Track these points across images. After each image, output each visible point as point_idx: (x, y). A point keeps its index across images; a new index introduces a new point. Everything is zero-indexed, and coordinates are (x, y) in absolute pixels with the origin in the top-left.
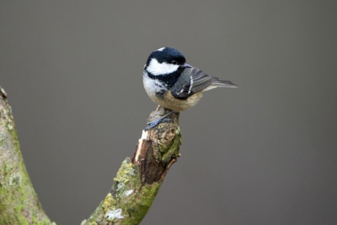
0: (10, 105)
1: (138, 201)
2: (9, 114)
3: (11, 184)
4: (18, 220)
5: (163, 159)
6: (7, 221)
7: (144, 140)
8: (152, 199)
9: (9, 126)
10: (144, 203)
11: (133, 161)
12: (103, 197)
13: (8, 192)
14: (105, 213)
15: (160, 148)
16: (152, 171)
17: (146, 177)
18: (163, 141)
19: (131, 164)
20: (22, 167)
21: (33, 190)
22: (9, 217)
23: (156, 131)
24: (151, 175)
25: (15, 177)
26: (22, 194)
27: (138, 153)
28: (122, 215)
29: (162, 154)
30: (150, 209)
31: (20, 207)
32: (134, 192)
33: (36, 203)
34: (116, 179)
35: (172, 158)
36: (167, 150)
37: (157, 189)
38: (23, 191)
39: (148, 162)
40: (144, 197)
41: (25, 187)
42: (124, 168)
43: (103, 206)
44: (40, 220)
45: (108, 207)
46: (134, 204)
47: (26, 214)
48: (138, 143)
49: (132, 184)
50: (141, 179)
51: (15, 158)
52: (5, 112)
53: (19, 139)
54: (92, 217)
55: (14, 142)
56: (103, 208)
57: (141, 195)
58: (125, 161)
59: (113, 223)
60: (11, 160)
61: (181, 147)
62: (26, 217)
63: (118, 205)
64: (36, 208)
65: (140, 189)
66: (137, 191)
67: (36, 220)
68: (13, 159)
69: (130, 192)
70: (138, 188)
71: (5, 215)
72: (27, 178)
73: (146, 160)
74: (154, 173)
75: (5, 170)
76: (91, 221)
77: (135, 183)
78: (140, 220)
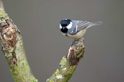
0: (21, 36)
1: (68, 72)
2: (21, 39)
3: (21, 65)
4: (24, 78)
5: (78, 57)
6: (19, 79)
7: (71, 50)
8: (73, 72)
9: (21, 43)
10: (71, 73)
11: (67, 57)
12: (55, 71)
13: (20, 68)
14: (56, 76)
15: (77, 53)
16: (74, 61)
17: (71, 63)
18: (78, 50)
19: (66, 58)
20: (25, 59)
21: (29, 67)
22: (20, 77)
23: (75, 46)
24: (73, 62)
25: (23, 62)
26: (25, 69)
27: (69, 54)
28: (62, 77)
29: (78, 55)
30: (73, 75)
31: (24, 73)
32: (67, 69)
33: (30, 72)
34: (60, 64)
35: (81, 56)
36: (79, 54)
37: (75, 68)
38: (26, 68)
39: (72, 58)
40: (71, 71)
41: (27, 66)
42: (63, 60)
43: (55, 74)
44: (32, 78)
45: (57, 74)
46: (67, 73)
47: (27, 76)
48: (69, 51)
49: (66, 66)
50: (70, 64)
51: (23, 56)
52: (20, 38)
53: (24, 49)
54: (51, 78)
55: (23, 49)
56: (55, 75)
57: (69, 70)
58: (64, 57)
59: (59, 80)
60: (21, 56)
61: (84, 52)
62: (27, 77)
63: (61, 74)
64: (30, 74)
65: (69, 68)
66: (68, 69)
67: (30, 78)
68: (22, 56)
69: (65, 69)
70: (68, 67)
71: (19, 76)
72: (27, 63)
73: (71, 57)
74: (74, 62)
75: (19, 60)
76: (51, 79)
77: (67, 65)
78: (69, 79)
